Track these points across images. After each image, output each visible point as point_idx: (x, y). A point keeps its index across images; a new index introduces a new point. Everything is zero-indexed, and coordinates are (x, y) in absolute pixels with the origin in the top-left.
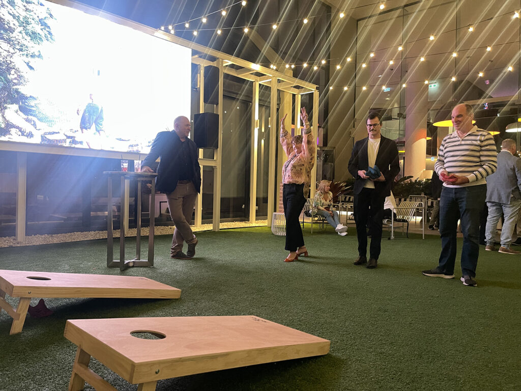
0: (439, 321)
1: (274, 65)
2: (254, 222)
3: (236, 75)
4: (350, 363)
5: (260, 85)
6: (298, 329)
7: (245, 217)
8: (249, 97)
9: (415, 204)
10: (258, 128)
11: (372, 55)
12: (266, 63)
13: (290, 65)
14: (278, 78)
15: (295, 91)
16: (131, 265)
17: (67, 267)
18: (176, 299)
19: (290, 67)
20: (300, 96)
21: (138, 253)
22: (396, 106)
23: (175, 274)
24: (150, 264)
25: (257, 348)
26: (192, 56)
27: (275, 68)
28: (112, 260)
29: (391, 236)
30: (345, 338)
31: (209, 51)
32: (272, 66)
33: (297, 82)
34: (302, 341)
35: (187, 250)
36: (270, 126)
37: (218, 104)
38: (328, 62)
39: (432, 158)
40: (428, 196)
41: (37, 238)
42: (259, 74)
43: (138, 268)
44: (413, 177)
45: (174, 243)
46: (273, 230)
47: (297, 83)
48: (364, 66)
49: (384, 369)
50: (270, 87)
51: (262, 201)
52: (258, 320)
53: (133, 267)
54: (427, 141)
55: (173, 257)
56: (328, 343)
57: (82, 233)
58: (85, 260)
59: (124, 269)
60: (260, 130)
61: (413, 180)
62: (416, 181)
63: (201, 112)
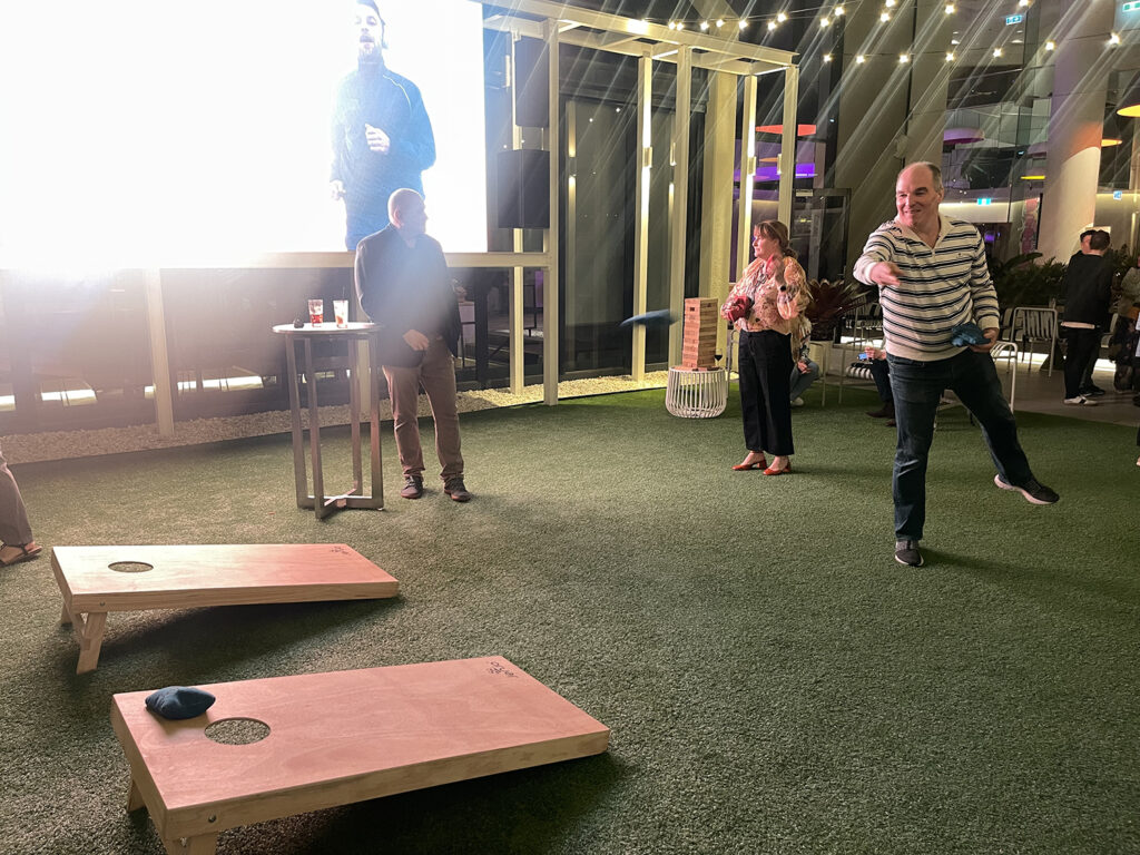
1: (678, 22)
2: (640, 379)
3: (596, 47)
5: (656, 63)
7: (624, 365)
10: (650, 166)
14: (693, 47)
15: (745, 69)
16: (341, 505)
18: (387, 599)
20: (754, 79)
21: (357, 478)
24: (376, 505)
26: (484, 18)
27: (680, 27)
28: (306, 495)
32: (672, 25)
34: (542, 735)
37: (548, 126)
38: (796, 17)
39: (1116, 192)
41: (197, 426)
43: (352, 514)
44: (1041, 255)
46: (670, 404)
52: (500, 671)
53: (344, 509)
54: (1104, 149)
56: (603, 735)
59: (326, 513)
61: (1040, 262)
62: (1047, 264)
63: (516, 147)
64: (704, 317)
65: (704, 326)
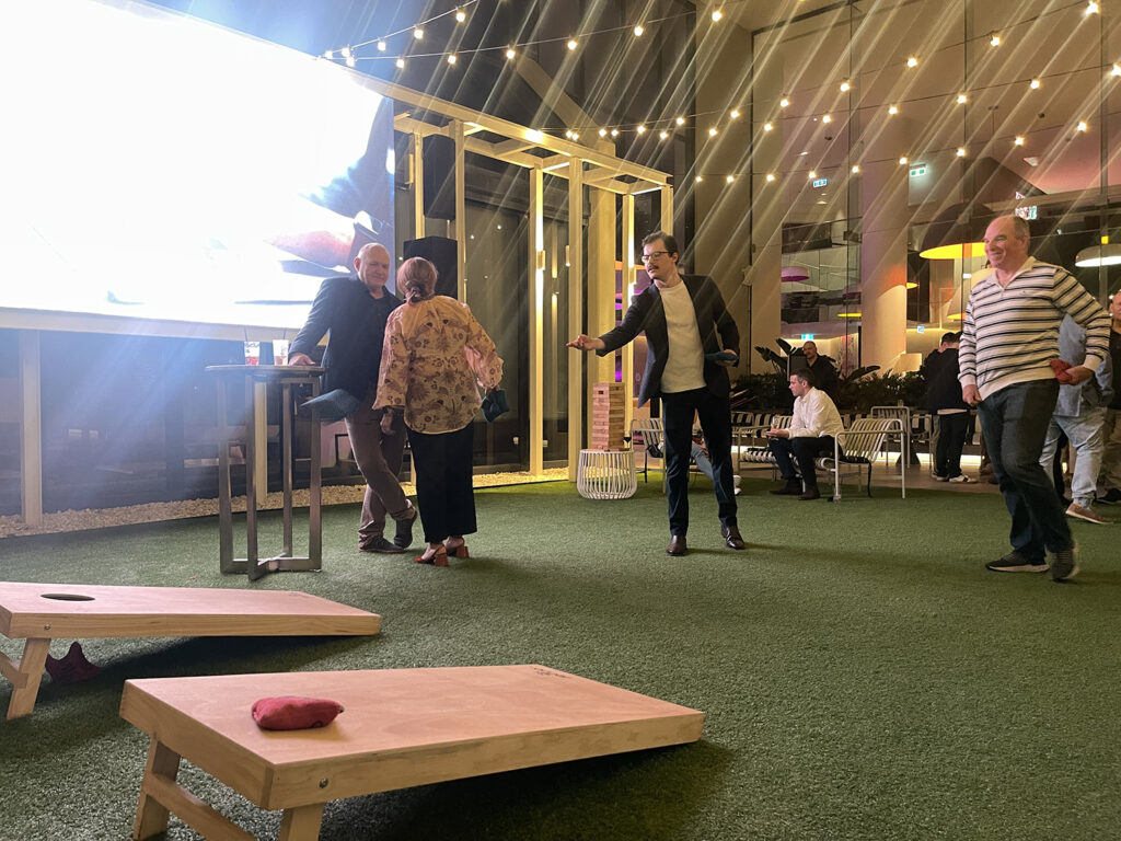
0: (938, 666)
1: (574, 131)
2: (539, 473)
3: (493, 156)
4: (746, 758)
5: (544, 174)
6: (635, 690)
7: (520, 462)
8: (520, 201)
9: (886, 424)
10: (544, 268)
11: (785, 103)
12: (556, 127)
13: (609, 130)
14: (583, 160)
15: (622, 188)
16: (273, 567)
17: (133, 576)
18: (369, 636)
19: (609, 136)
20: (632, 199)
21: (288, 541)
22: (840, 216)
23: (368, 585)
24: (314, 564)
25: (543, 729)
27: (576, 137)
28: (232, 559)
29: (833, 492)
30: (735, 706)
31: (431, 103)
32: (569, 134)
33: (625, 167)
34: (642, 715)
35: (394, 533)
36: (568, 264)
37: (455, 217)
38: (692, 122)
39: (919, 327)
40: (912, 408)
41: (68, 517)
42: (542, 153)
43: (288, 574)
44: (878, 368)
45: (366, 518)
46: (580, 487)
47: (624, 169)
48: (768, 127)
49: (821, 767)
50: (567, 180)
51: (555, 428)
52: (548, 673)
53: (277, 571)
54: (909, 290)
55: (364, 548)
56: (699, 718)
57: (167, 505)
58: (172, 561)
59: (258, 575)
60: (547, 273)
61: (880, 374)
62: (886, 376)
63: (419, 235)
64: (613, 400)
65: (613, 408)
